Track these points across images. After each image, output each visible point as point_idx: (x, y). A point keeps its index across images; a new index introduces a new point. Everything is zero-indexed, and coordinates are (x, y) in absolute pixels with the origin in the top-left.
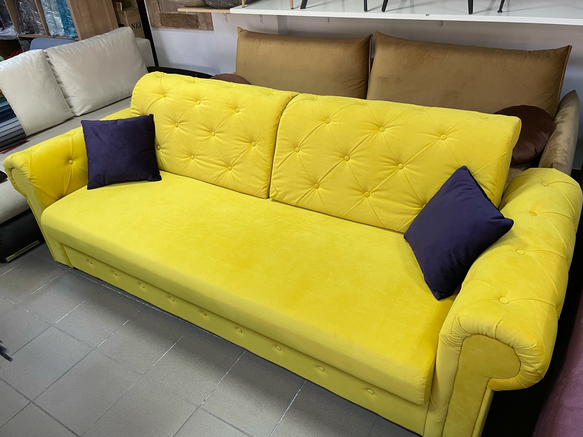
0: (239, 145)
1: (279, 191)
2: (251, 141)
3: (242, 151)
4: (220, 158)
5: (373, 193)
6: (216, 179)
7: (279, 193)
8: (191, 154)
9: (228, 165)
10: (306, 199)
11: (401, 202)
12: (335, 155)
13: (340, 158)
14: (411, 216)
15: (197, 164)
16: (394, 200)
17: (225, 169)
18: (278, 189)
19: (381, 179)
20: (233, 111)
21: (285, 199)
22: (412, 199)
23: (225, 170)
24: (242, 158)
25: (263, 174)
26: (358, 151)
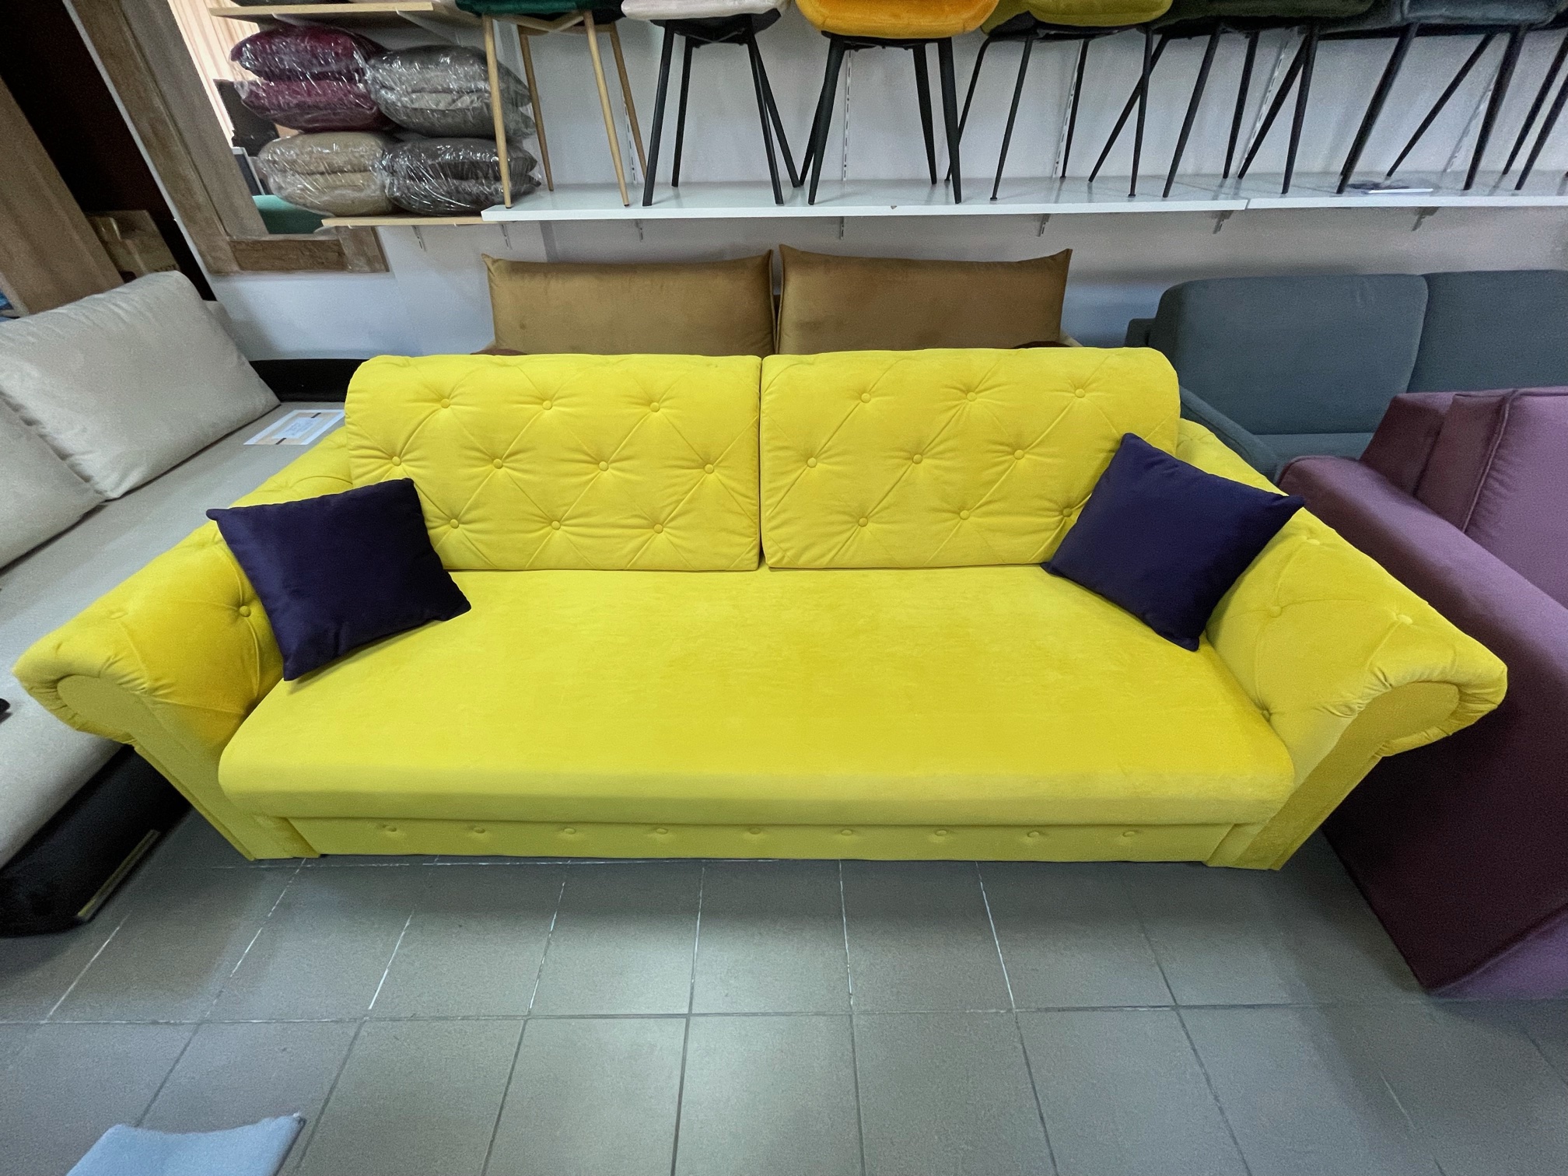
0: (678, 476)
1: (786, 550)
2: (704, 462)
3: (688, 487)
4: (635, 513)
5: (978, 511)
6: (629, 557)
7: (789, 554)
8: (551, 519)
9: (654, 523)
10: (846, 551)
11: (1030, 514)
12: (897, 457)
13: (905, 461)
14: (1048, 534)
15: (573, 538)
16: (1018, 513)
17: (649, 532)
18: (784, 545)
19: (992, 482)
20: (646, 410)
21: (801, 562)
22: (1048, 504)
23: (649, 535)
24: (690, 501)
25: (745, 523)
26: (941, 442)
